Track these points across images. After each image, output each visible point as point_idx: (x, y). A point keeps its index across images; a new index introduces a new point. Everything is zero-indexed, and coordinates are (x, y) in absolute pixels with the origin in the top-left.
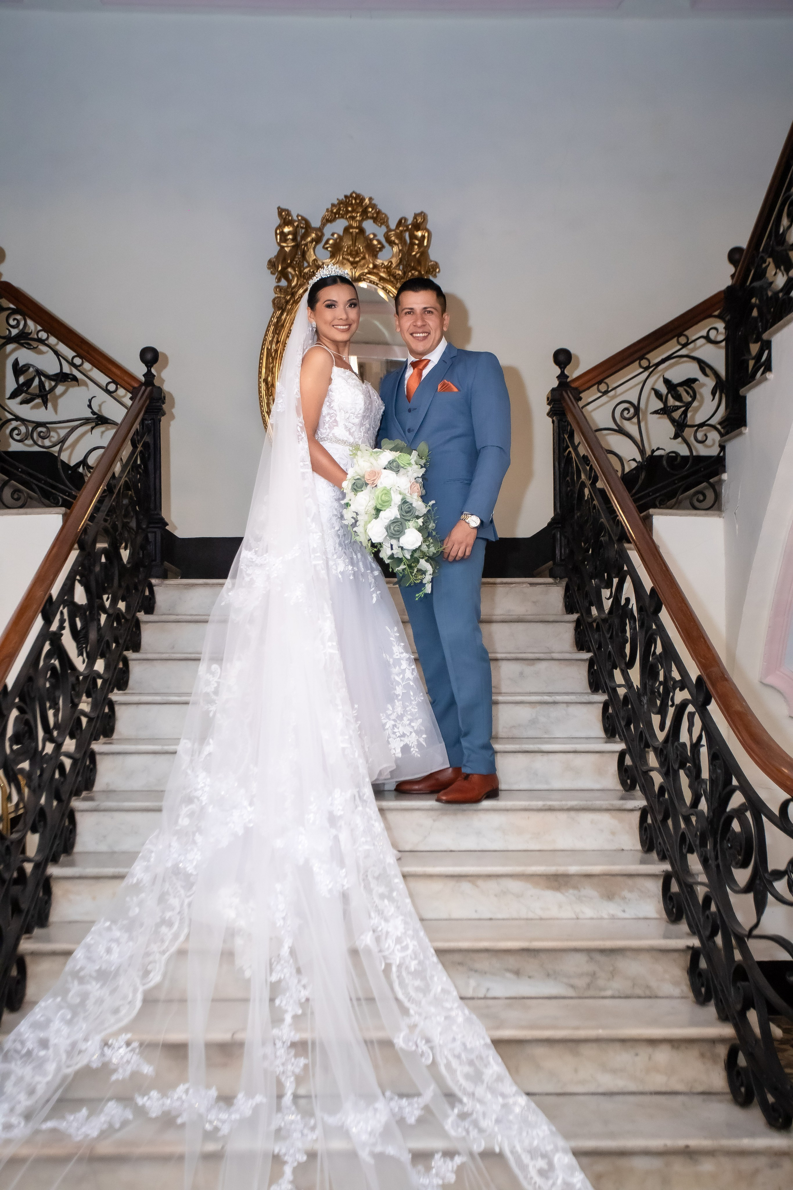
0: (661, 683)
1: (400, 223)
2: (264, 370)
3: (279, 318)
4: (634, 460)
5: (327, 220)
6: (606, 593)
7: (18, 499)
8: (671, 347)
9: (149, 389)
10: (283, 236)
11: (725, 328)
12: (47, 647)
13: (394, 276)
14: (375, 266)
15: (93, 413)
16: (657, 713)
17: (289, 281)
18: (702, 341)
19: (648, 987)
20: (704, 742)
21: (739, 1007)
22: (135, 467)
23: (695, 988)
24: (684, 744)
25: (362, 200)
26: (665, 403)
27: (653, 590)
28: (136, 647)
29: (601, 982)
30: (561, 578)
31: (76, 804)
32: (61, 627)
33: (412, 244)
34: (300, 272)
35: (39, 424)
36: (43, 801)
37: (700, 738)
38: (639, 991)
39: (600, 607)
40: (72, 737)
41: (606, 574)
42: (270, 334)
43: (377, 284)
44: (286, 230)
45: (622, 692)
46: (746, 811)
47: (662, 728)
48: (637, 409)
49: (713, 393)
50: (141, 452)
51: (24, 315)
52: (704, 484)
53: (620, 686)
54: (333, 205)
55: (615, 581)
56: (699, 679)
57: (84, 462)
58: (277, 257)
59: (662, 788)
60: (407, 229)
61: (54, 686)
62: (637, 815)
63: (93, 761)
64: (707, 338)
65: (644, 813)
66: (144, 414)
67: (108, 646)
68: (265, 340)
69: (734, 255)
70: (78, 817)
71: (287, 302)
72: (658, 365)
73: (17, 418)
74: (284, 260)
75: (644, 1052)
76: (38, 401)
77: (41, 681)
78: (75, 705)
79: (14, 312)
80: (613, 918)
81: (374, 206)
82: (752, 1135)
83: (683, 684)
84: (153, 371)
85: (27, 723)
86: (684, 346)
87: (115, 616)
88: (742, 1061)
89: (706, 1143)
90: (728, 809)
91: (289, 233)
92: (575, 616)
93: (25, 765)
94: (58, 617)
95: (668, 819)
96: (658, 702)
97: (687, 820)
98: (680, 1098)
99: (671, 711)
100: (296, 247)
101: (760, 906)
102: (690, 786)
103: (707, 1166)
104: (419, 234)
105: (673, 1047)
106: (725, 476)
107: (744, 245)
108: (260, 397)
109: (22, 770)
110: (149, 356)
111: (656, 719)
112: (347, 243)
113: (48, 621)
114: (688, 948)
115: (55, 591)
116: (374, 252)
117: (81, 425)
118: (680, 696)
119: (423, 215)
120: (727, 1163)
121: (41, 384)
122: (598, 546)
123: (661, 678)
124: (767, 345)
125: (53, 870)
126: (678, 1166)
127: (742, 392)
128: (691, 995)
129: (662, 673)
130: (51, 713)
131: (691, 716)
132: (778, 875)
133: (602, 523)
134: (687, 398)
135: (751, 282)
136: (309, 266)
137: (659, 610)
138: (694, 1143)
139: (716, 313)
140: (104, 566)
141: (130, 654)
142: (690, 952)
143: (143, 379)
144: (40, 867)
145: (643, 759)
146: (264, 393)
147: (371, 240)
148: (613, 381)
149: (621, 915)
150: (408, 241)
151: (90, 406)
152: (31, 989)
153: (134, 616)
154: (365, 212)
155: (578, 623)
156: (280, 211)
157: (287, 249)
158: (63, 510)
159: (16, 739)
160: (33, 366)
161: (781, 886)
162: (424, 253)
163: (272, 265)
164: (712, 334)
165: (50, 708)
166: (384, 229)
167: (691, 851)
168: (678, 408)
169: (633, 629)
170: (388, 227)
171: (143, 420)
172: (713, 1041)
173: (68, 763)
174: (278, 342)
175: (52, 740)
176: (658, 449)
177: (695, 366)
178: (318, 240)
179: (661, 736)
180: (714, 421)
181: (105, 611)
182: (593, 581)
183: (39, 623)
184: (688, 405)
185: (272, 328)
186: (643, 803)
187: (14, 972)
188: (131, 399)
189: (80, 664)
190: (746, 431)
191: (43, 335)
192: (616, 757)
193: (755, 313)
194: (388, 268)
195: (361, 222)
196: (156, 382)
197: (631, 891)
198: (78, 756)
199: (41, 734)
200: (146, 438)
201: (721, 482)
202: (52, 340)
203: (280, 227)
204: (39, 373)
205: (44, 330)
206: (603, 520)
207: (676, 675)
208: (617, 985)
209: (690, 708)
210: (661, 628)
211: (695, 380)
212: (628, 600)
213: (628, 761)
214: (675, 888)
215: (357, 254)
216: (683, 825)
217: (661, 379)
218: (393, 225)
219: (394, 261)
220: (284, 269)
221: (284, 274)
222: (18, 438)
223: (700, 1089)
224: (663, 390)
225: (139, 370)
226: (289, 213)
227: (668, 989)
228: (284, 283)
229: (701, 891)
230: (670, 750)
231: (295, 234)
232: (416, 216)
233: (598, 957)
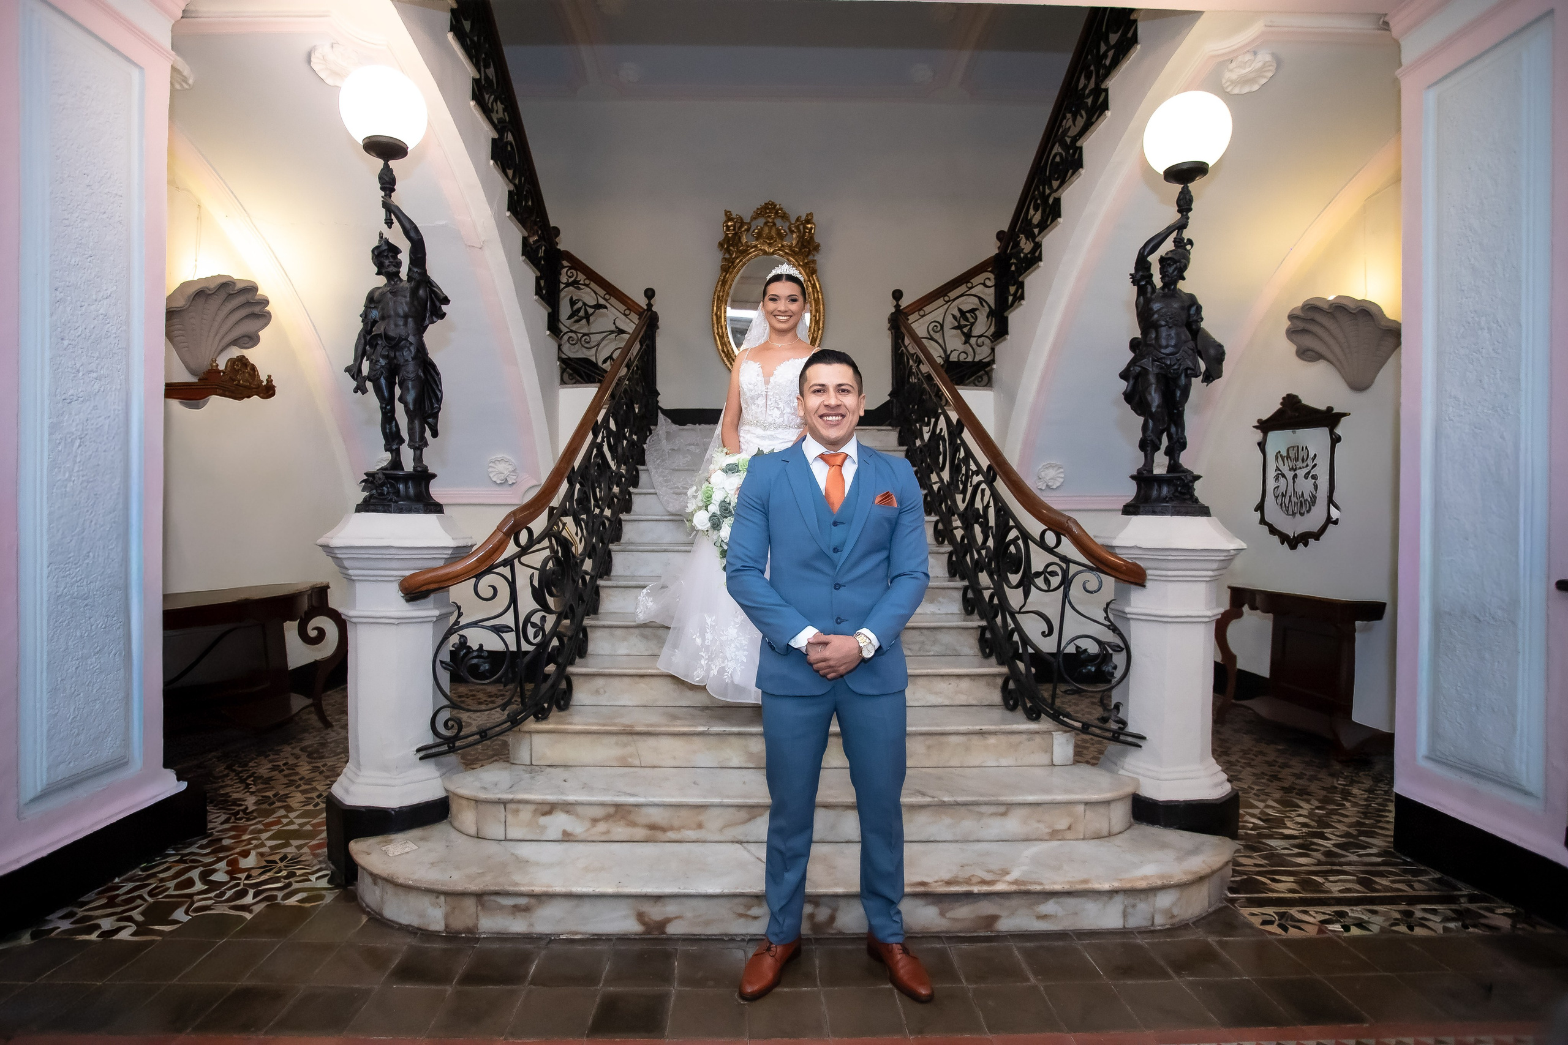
0: (963, 475)
1: (798, 220)
2: (715, 308)
3: (725, 277)
4: (940, 357)
5: (754, 218)
6: (925, 429)
7: (572, 380)
8: (962, 289)
9: (650, 313)
10: (728, 227)
11: (995, 279)
12: (595, 452)
13: (794, 251)
14: (782, 246)
15: (617, 327)
16: (961, 493)
17: (731, 255)
18: (981, 286)
19: (955, 650)
20: (992, 503)
21: (1011, 654)
22: (641, 358)
23: (982, 650)
24: (978, 509)
25: (776, 206)
26: (959, 322)
27: (958, 421)
28: (643, 463)
29: (927, 647)
30: (896, 426)
31: (612, 547)
32: (603, 441)
33: (805, 232)
34: (737, 249)
35: (584, 335)
36: (594, 540)
37: (989, 502)
38: (949, 652)
39: (922, 439)
40: (609, 508)
41: (926, 419)
42: (719, 286)
43: (783, 257)
44: (730, 224)
45: (935, 487)
46: (1019, 539)
47: (964, 501)
48: (942, 326)
49: (988, 317)
50: (645, 349)
51: (576, 270)
52: (983, 372)
53: (935, 483)
54: (758, 209)
55: (933, 420)
56: (989, 468)
57: (610, 357)
58: (724, 240)
59: (963, 538)
60: (802, 224)
61: (600, 475)
62: (947, 556)
63: (621, 525)
64: (984, 284)
65: (951, 554)
66: (647, 327)
67: (629, 460)
68: (716, 290)
69: (1000, 235)
70: (613, 554)
71: (730, 267)
72: (954, 300)
73: (572, 331)
74: (728, 242)
75: (954, 683)
76: (585, 320)
77: (592, 471)
78: (610, 489)
79: (570, 268)
80: (933, 614)
81: (781, 209)
82: (1018, 723)
83: (977, 473)
84: (652, 302)
85: (585, 492)
86: (970, 288)
87: (632, 443)
88: (1011, 685)
89: (993, 728)
90: (1007, 540)
91: (731, 226)
92: (905, 448)
93: (584, 516)
94: (601, 435)
95: (967, 555)
96: (961, 487)
97: (979, 553)
98: (975, 708)
99: (970, 489)
100: (735, 234)
101: (1026, 594)
102: (982, 532)
103: (992, 740)
104: (809, 226)
105: (971, 679)
106: (994, 366)
107: (1006, 228)
108: (713, 324)
109: (583, 518)
110: (650, 293)
111: (959, 497)
112: (766, 230)
113: (596, 436)
114: (979, 626)
115: (600, 418)
116: (781, 236)
117: (610, 334)
118: (976, 479)
119: (811, 214)
120: (1003, 739)
121: (586, 311)
122: (921, 402)
123: (964, 471)
124: (1021, 285)
125: (600, 582)
126: (975, 740)
127: (1006, 314)
128: (980, 654)
129: (964, 469)
130: (598, 490)
131: (983, 491)
132: (1038, 574)
133: (924, 388)
134: (972, 320)
135: (1012, 249)
136: (742, 246)
137: (962, 431)
138: (983, 727)
139: (989, 269)
140: (625, 412)
141: (640, 467)
142: (980, 629)
143: (646, 308)
144: (594, 578)
145: (950, 522)
146: (715, 321)
147: (780, 230)
148: (927, 309)
149: (939, 612)
150: (802, 231)
151: (614, 323)
152: (592, 647)
153: (641, 445)
154: (777, 213)
155: (907, 451)
156: (726, 212)
157: (730, 235)
158: (599, 385)
159: (579, 501)
160: (582, 300)
161: (1040, 581)
162: (812, 237)
163: (721, 245)
164: (988, 283)
165: (597, 487)
166: (787, 224)
167: (982, 572)
168: (966, 325)
169: (944, 446)
170: (790, 222)
171: (646, 331)
172: (994, 676)
173: (607, 523)
174: (724, 291)
175: (599, 507)
176: (955, 350)
177: (976, 300)
178: (748, 230)
179: (962, 506)
180: (989, 334)
181: (626, 438)
182: (918, 425)
183: (590, 436)
184: (972, 324)
185: (720, 283)
186: (950, 549)
187: (581, 636)
188: (639, 319)
189: (613, 465)
190: (1008, 337)
191: (587, 282)
192: (933, 525)
193: (1013, 268)
194: (790, 247)
195: (773, 219)
196: (654, 309)
197: (943, 598)
198: (613, 519)
199: (593, 502)
200: (647, 342)
201: (992, 369)
202: (593, 285)
203: (726, 222)
204: (585, 304)
205: (587, 278)
206: (925, 386)
207: (973, 467)
208: (936, 649)
209: (983, 486)
210: (963, 443)
211: (976, 309)
212: (941, 429)
213: (940, 526)
214: (970, 595)
215: (771, 238)
216: (976, 556)
217: (957, 309)
218: (793, 221)
219: (794, 242)
220: (728, 247)
221: (728, 251)
222: (571, 342)
223: (986, 703)
224: (958, 314)
225: (643, 302)
226: (731, 214)
227: (967, 650)
228: (727, 256)
229: (987, 594)
230: (970, 513)
231: (734, 226)
232: (807, 215)
233: (925, 632)
